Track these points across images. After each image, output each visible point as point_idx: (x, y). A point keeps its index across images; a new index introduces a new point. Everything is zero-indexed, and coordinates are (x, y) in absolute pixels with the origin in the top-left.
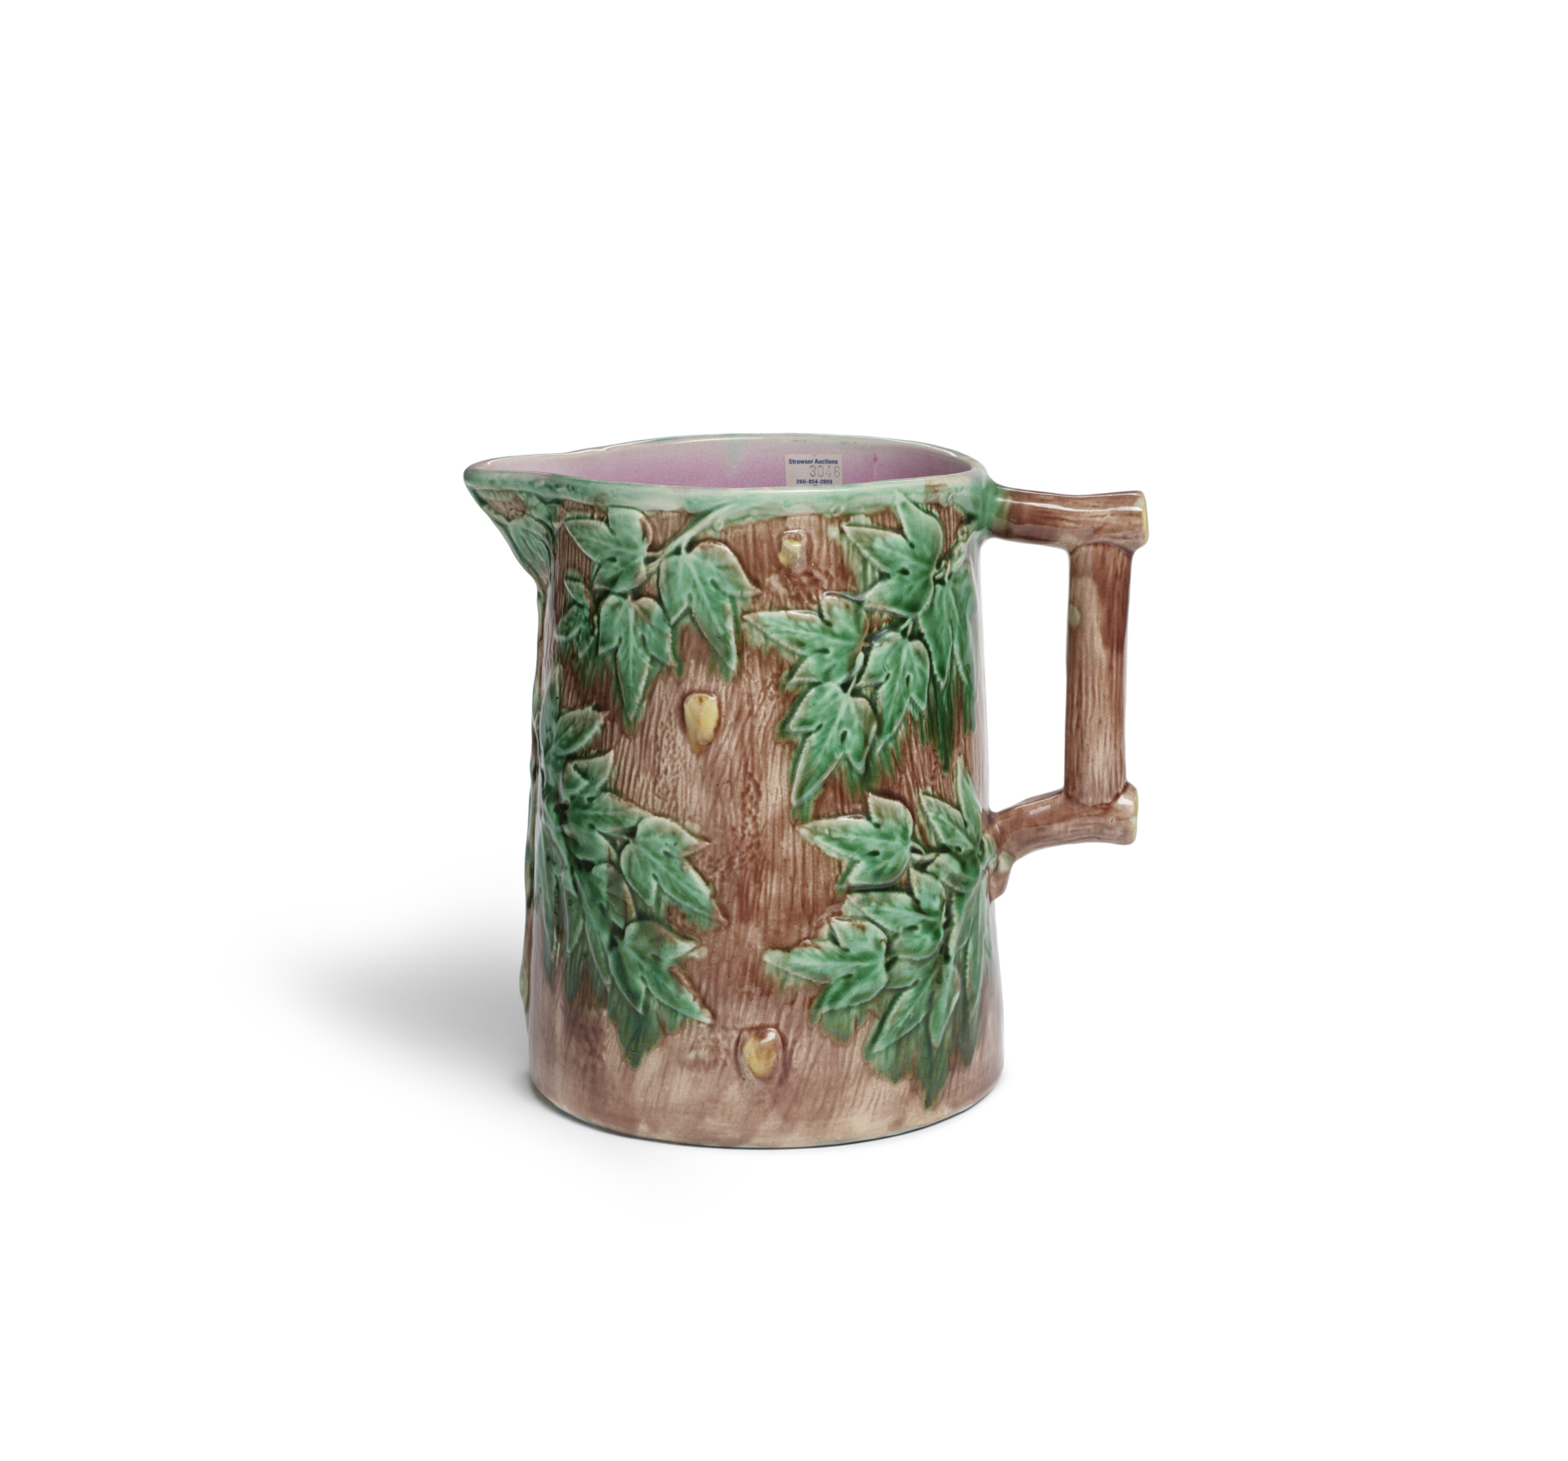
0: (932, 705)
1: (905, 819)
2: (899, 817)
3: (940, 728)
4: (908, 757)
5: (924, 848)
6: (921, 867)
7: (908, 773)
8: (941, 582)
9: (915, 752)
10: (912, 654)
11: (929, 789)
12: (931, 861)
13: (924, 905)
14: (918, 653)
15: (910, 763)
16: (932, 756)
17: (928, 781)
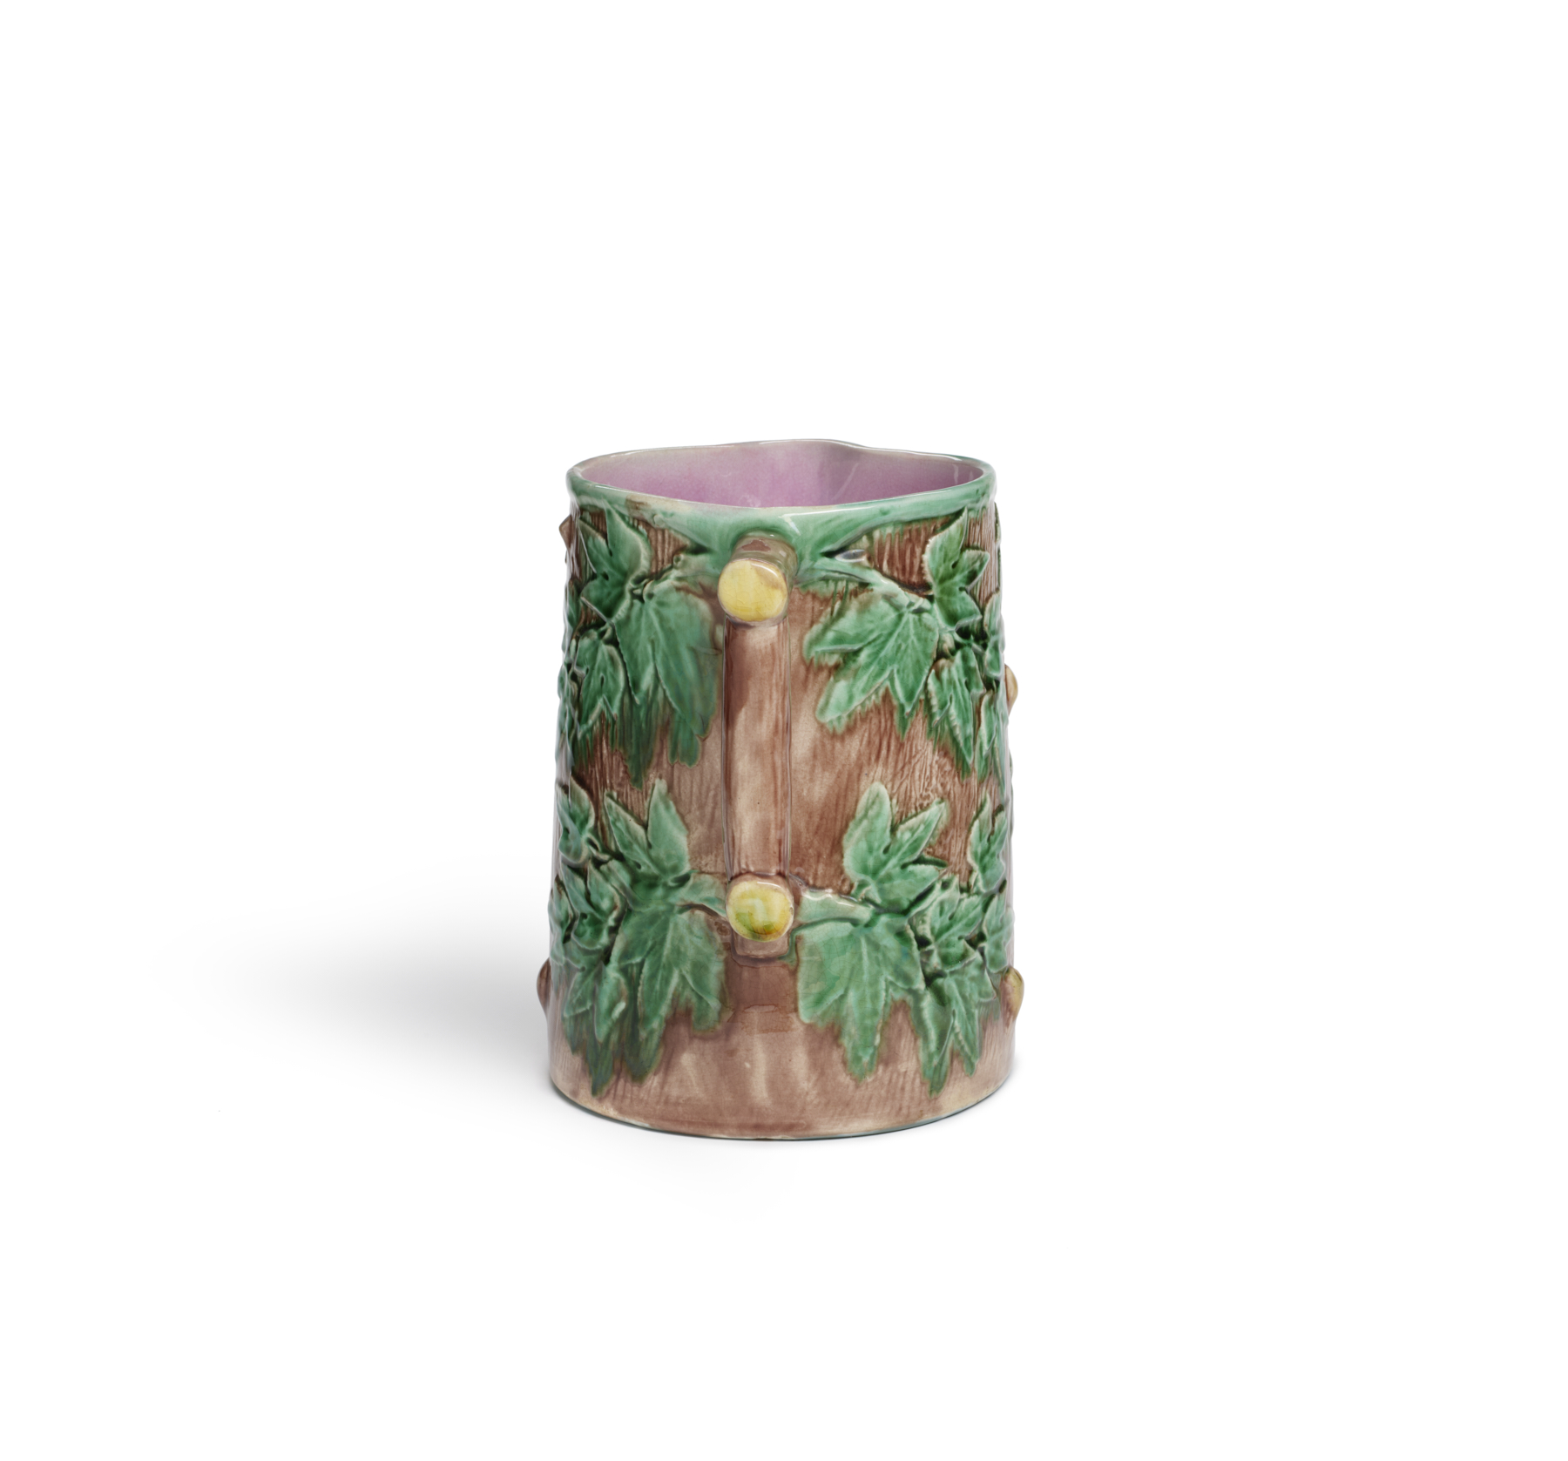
0: (625, 714)
1: (589, 810)
2: (583, 805)
3: (633, 740)
4: (599, 754)
5: (602, 846)
6: (598, 863)
7: (597, 769)
8: (640, 598)
9: (605, 751)
10: (607, 658)
11: (615, 794)
12: (605, 863)
13: (594, 898)
14: (612, 658)
15: (599, 760)
16: (621, 764)
17: (615, 786)
